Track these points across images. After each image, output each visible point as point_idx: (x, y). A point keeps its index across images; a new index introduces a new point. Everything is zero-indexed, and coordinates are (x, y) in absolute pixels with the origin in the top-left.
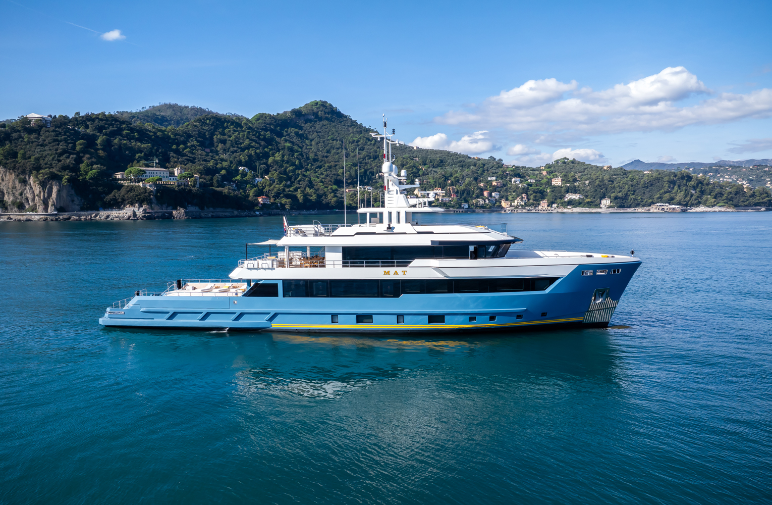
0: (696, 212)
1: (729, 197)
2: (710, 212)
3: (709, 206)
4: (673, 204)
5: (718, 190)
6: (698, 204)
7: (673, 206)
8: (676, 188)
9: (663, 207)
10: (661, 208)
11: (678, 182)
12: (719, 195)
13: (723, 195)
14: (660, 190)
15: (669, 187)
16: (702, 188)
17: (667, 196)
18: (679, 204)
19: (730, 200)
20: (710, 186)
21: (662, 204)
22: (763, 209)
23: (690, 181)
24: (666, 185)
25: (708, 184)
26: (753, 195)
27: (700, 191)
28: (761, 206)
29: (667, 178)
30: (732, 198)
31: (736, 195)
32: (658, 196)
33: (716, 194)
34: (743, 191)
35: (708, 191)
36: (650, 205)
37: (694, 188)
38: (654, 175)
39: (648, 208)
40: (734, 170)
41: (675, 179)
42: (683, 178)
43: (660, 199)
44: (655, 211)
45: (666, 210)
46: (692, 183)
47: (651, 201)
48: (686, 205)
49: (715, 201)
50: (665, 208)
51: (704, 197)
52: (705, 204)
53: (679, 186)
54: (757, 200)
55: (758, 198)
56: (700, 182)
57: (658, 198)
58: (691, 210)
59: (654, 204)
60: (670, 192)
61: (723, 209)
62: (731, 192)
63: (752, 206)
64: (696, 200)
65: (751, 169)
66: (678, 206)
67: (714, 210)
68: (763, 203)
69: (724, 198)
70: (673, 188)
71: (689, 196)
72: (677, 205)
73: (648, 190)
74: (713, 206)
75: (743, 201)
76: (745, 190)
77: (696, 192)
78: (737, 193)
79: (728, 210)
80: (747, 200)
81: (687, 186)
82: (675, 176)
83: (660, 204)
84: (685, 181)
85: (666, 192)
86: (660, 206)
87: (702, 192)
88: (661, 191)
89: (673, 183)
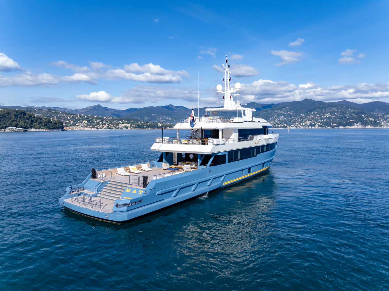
0: (32, 132)
1: (45, 124)
2: (38, 131)
3: (36, 129)
4: (18, 127)
5: (39, 120)
6: (31, 127)
7: (19, 129)
8: (19, 118)
9: (13, 129)
11: (19, 115)
12: (40, 123)
13: (42, 123)
14: (10, 120)
15: (15, 118)
16: (31, 119)
17: (14, 123)
18: (21, 127)
19: (46, 126)
20: (36, 118)
21: (12, 127)
22: (61, 130)
23: (25, 115)
24: (13, 117)
25: (34, 117)
26: (55, 123)
27: (31, 121)
28: (59, 128)
29: (13, 113)
30: (46, 124)
31: (48, 123)
32: (9, 123)
34: (51, 121)
35: (35, 121)
36: (5, 128)
37: (28, 119)
38: (5, 111)
39: (4, 130)
41: (17, 114)
42: (21, 113)
43: (11, 125)
44: (9, 131)
45: (15, 131)
46: (27, 116)
47: (5, 125)
48: (25, 128)
49: (39, 126)
50: (15, 129)
51: (34, 124)
52: (34, 127)
54: (57, 125)
56: (30, 116)
58: (28, 130)
59: (7, 127)
60: (16, 121)
61: (44, 130)
62: (45, 122)
63: (56, 129)
64: (30, 125)
66: (21, 129)
67: (40, 130)
70: (17, 119)
71: (26, 123)
72: (21, 128)
73: (3, 119)
74: (38, 129)
75: (52, 126)
77: (29, 121)
79: (46, 130)
80: (54, 126)
81: (24, 118)
82: (17, 112)
84: (23, 115)
85: (13, 121)
86: (11, 128)
89: (16, 116)
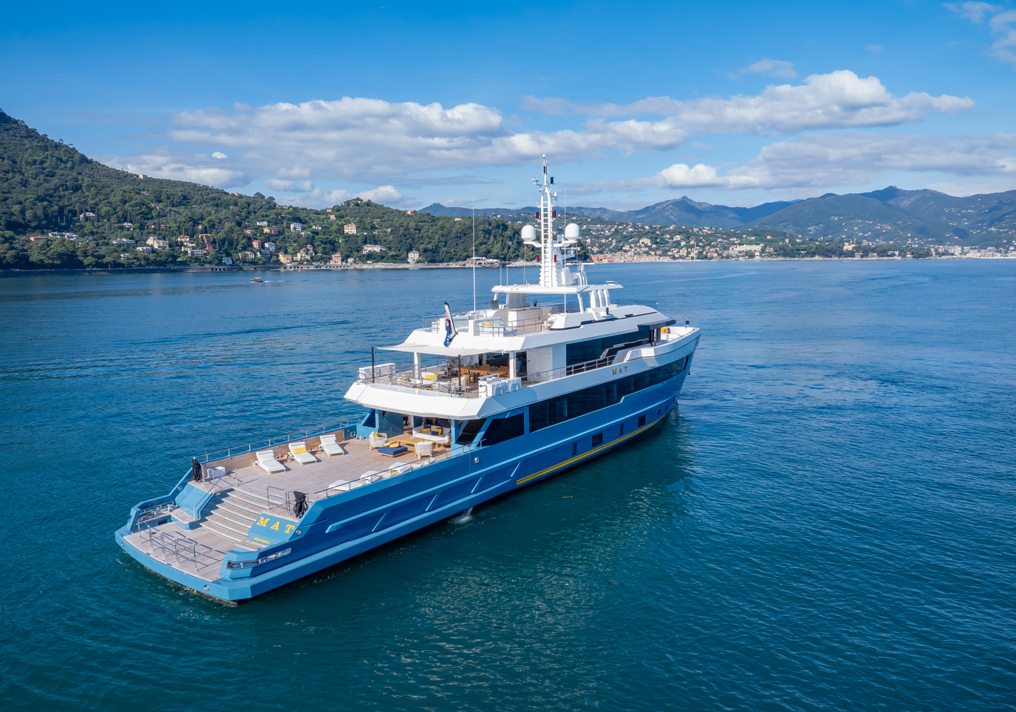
0: (516, 267)
2: (530, 266)
3: (527, 260)
4: (491, 258)
6: (516, 257)
7: (491, 260)
8: (492, 238)
9: (480, 262)
10: (478, 262)
11: (494, 231)
14: (475, 241)
15: (485, 237)
17: (483, 248)
18: (497, 257)
21: (478, 258)
23: (506, 231)
24: (481, 234)
29: (481, 227)
32: (474, 248)
36: (465, 260)
37: (511, 239)
38: (467, 223)
39: (462, 263)
41: (490, 228)
42: (498, 227)
43: (476, 252)
44: (472, 266)
45: (483, 265)
46: (509, 233)
47: (465, 254)
48: (504, 259)
49: (533, 254)
50: (483, 262)
51: (522, 250)
52: (523, 258)
53: (495, 237)
57: (474, 251)
58: (510, 264)
59: (469, 257)
60: (485, 243)
64: (514, 252)
66: (495, 260)
70: (489, 238)
71: (507, 248)
72: (495, 259)
73: (461, 241)
74: (531, 260)
77: (513, 244)
81: (503, 236)
82: (490, 225)
83: (476, 258)
84: (500, 230)
85: (481, 244)
86: (477, 260)
88: (476, 243)
89: (488, 232)
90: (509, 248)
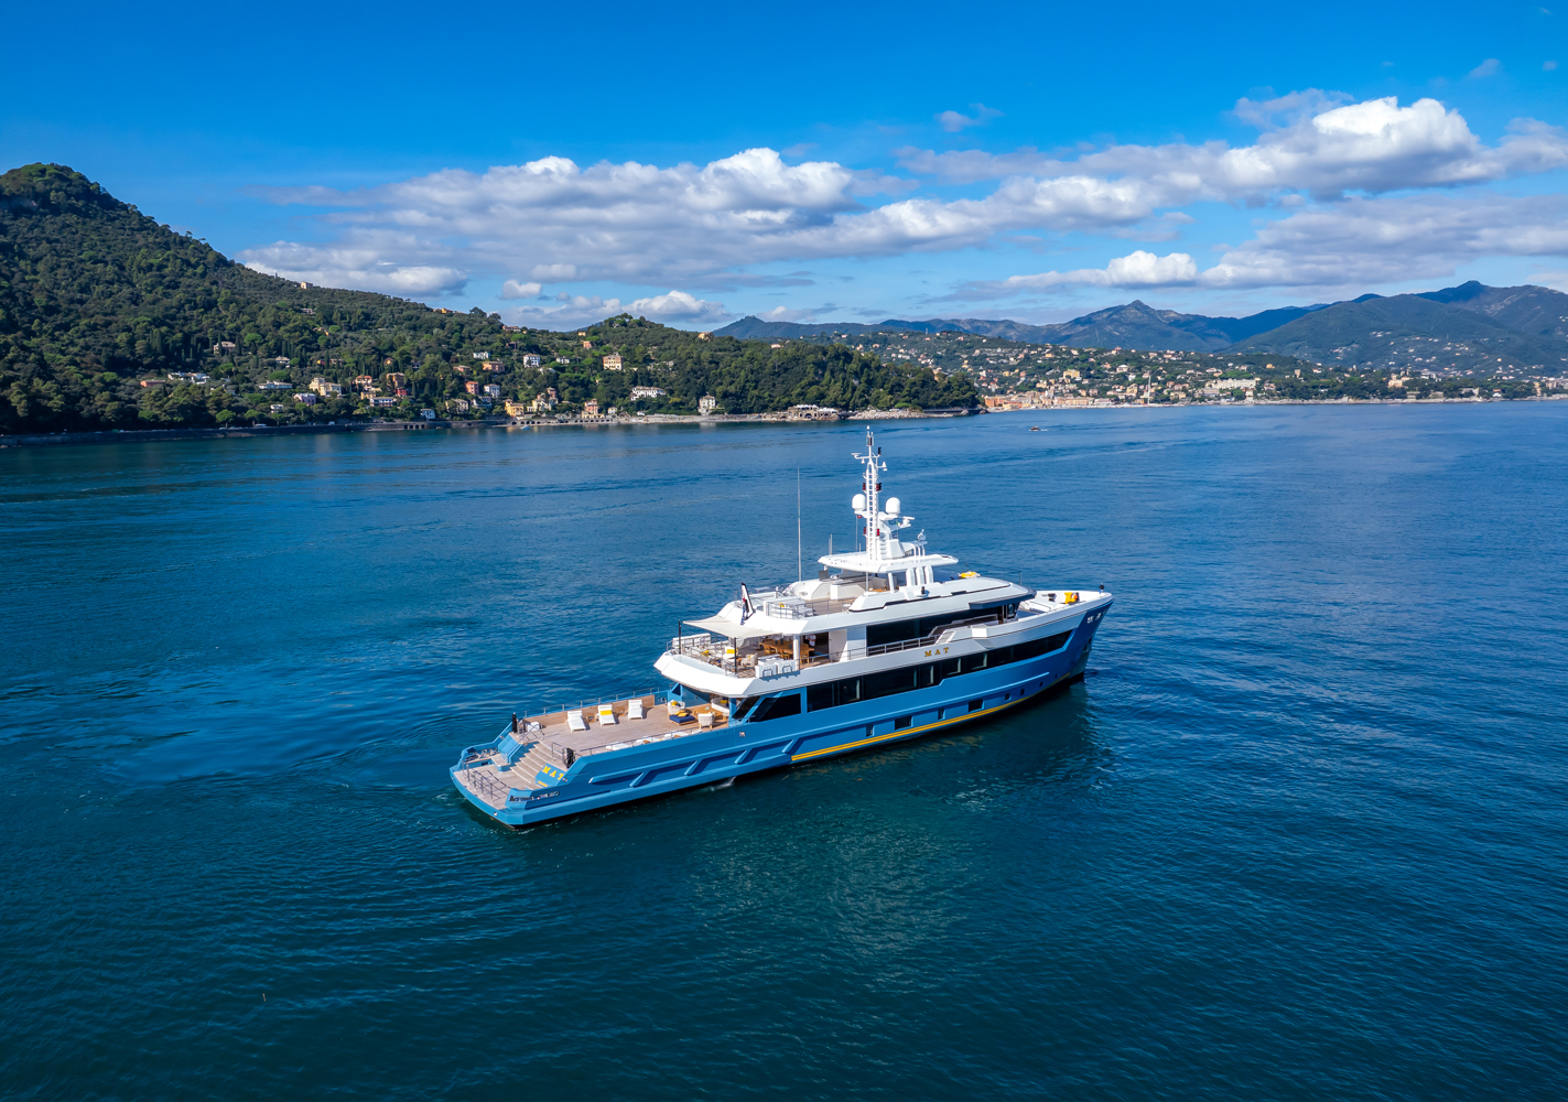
0: (864, 420)
1: (913, 390)
2: (885, 419)
3: (882, 409)
4: (825, 406)
5: (894, 378)
6: (865, 405)
7: (825, 410)
8: (827, 375)
9: (808, 412)
10: (805, 413)
11: (830, 364)
12: (897, 388)
13: (903, 387)
14: (801, 380)
15: (816, 374)
16: (869, 375)
17: (813, 391)
18: (834, 405)
19: (914, 397)
20: (883, 372)
21: (806, 406)
22: (965, 412)
23: (849, 363)
24: (810, 369)
25: (879, 368)
26: (948, 388)
27: (866, 382)
28: (962, 407)
29: (811, 358)
30: (917, 392)
31: (922, 387)
32: (799, 390)
33: (893, 386)
34: (933, 380)
35: (879, 380)
36: (785, 409)
37: (857, 375)
38: (789, 351)
39: (782, 414)
40: (912, 338)
41: (824, 358)
42: (837, 357)
43: (802, 397)
44: (796, 418)
45: (813, 417)
46: (854, 366)
47: (786, 399)
48: (846, 407)
49: (891, 399)
50: (812, 412)
51: (874, 392)
52: (876, 404)
53: (832, 372)
54: (955, 395)
55: (956, 392)
56: (866, 365)
57: (799, 395)
58: (854, 415)
59: (792, 405)
60: (817, 383)
61: (905, 414)
62: (914, 383)
63: (948, 407)
64: (861, 396)
65: (938, 338)
66: (832, 410)
67: (891, 415)
68: (963, 401)
69: (905, 393)
70: (823, 375)
71: (850, 389)
72: (832, 407)
73: (780, 379)
74: (888, 408)
75: (934, 399)
76: (936, 378)
77: (860, 383)
78: (924, 384)
79: (913, 415)
80: (941, 396)
81: (845, 371)
82: (825, 354)
83: (802, 406)
84: (841, 363)
85: (811, 384)
86: (803, 409)
87: (870, 383)
88: (803, 382)
89: (821, 365)
90: (854, 389)
